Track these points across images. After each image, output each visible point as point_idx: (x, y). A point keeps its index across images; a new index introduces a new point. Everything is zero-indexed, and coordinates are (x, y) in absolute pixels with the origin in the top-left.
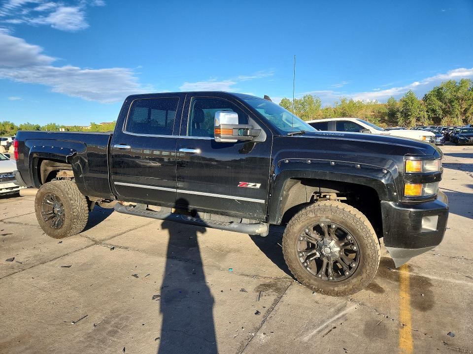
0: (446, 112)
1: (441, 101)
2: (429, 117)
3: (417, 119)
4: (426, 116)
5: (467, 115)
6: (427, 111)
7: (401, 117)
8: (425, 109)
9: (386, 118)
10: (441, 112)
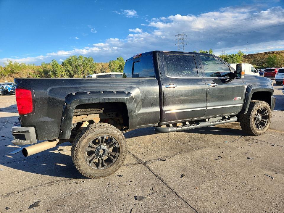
0: (75, 72)
1: (71, 66)
2: (67, 75)
3: (61, 76)
4: (66, 74)
5: (85, 74)
6: (65, 71)
7: (52, 74)
8: (65, 70)
9: (43, 75)
10: (73, 72)
